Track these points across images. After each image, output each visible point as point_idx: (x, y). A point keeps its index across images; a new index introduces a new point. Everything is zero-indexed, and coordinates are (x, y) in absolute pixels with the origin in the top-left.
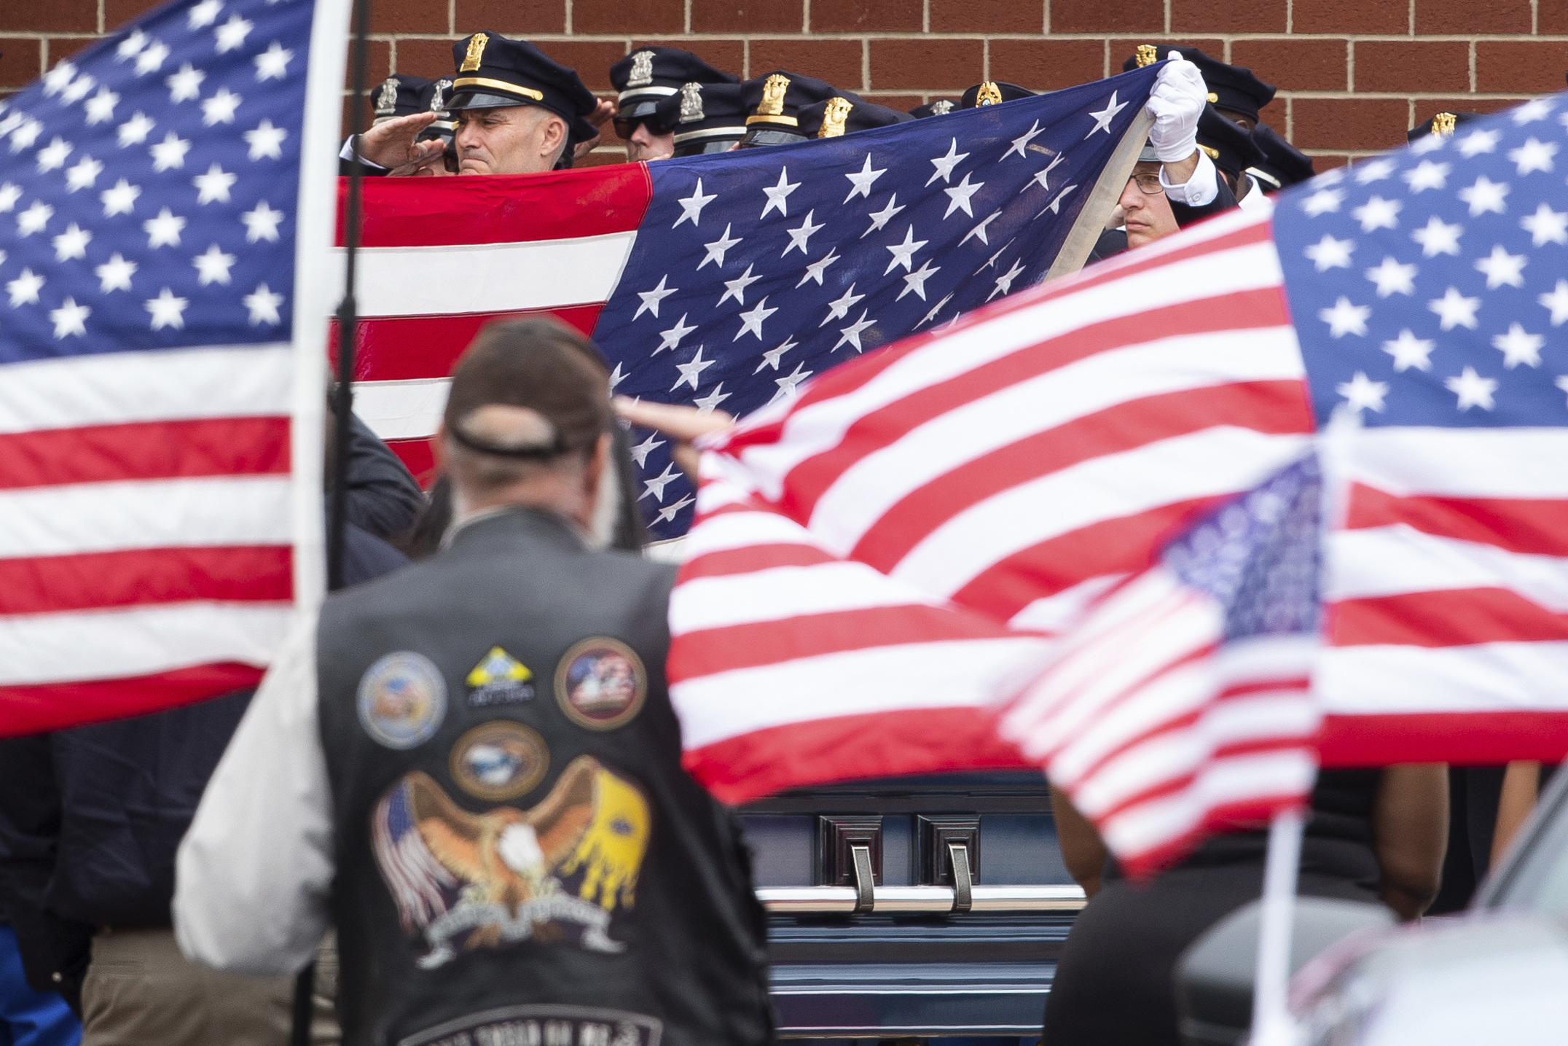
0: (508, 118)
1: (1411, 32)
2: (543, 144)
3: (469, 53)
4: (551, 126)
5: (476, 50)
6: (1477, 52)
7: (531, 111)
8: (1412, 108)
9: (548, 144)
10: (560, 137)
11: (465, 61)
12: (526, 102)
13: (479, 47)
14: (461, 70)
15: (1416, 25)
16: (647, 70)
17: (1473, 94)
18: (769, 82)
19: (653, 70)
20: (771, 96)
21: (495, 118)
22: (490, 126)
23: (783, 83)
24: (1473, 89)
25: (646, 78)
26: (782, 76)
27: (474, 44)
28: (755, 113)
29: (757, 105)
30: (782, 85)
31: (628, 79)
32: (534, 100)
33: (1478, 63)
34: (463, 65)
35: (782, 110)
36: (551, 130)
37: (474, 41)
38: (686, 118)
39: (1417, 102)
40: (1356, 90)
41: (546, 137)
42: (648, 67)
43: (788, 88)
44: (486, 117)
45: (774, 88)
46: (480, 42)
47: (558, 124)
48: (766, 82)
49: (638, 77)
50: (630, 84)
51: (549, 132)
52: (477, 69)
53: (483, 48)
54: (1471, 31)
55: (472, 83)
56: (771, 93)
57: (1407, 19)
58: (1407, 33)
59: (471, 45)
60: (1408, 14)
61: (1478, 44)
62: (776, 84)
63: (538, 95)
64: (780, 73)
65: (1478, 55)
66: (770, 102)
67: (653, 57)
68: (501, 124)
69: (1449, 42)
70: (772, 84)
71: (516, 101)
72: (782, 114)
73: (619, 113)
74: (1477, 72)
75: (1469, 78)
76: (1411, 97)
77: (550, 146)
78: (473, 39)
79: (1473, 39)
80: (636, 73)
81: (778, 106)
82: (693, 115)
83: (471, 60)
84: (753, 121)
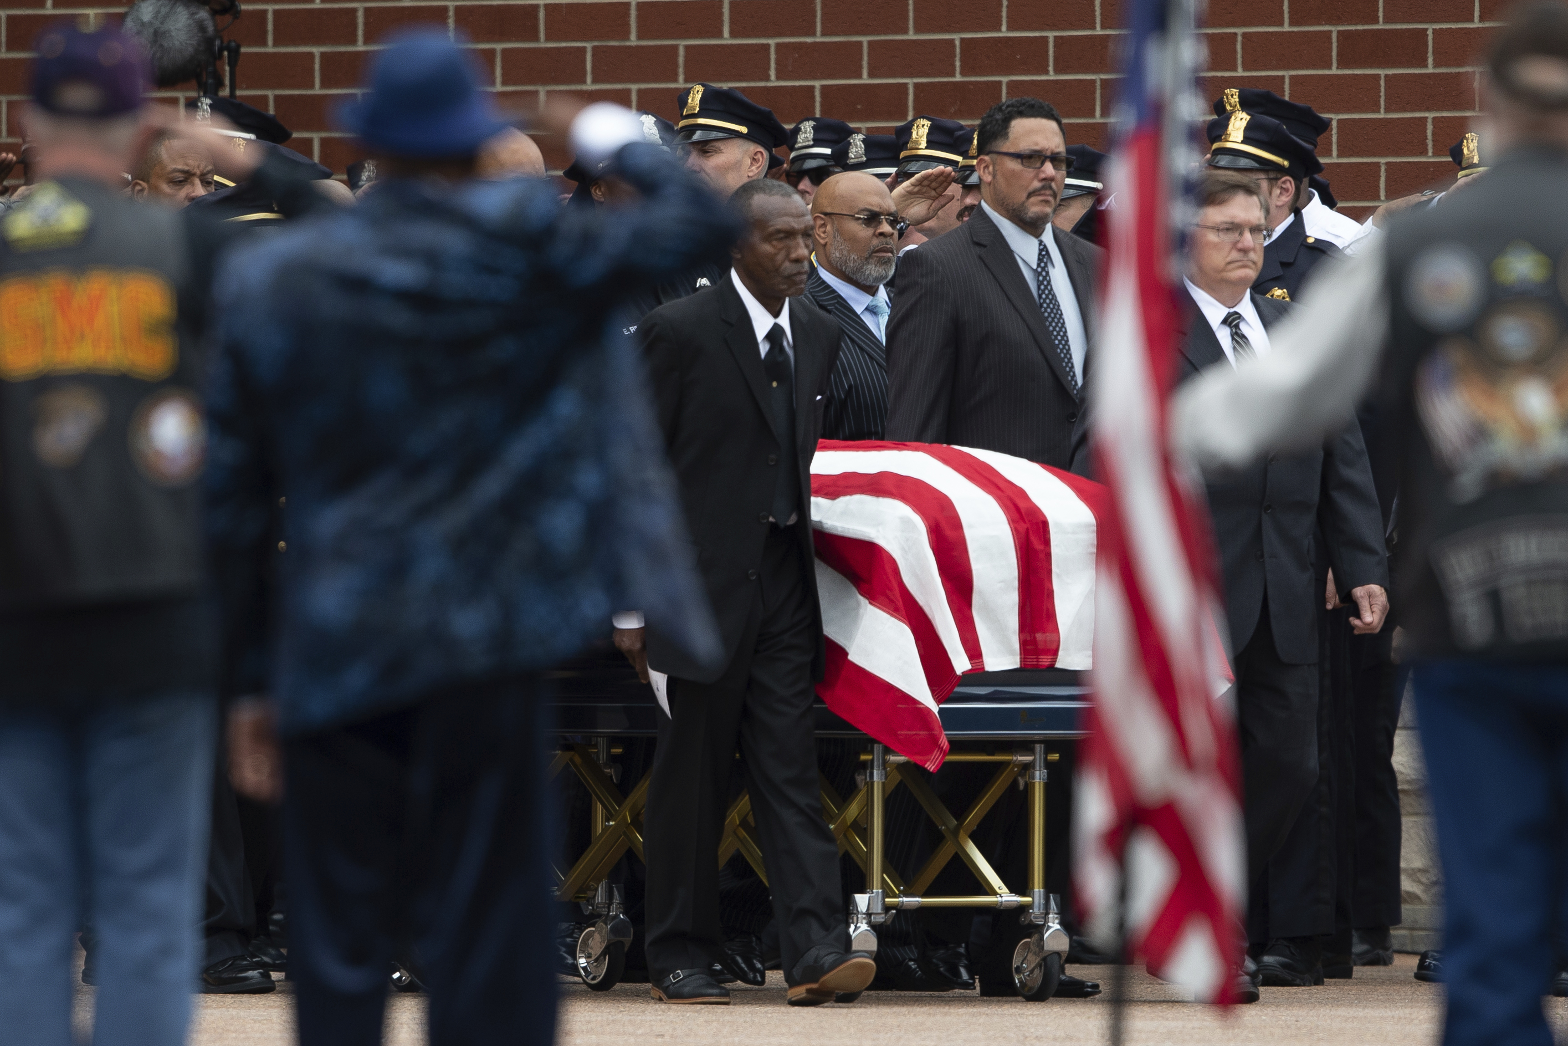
0: (722, 148)
1: (1382, 110)
2: (749, 168)
3: (690, 101)
4: (756, 154)
5: (695, 98)
6: (1433, 125)
7: (739, 142)
8: (1383, 169)
9: (754, 168)
10: (762, 162)
11: (687, 107)
12: (735, 135)
13: (697, 95)
14: (684, 114)
15: (1385, 105)
16: (810, 135)
17: (1430, 157)
18: (915, 125)
19: (813, 135)
20: (917, 135)
21: (712, 148)
22: (708, 154)
23: (926, 125)
24: (1430, 154)
25: (809, 141)
26: (925, 120)
27: (693, 94)
28: (907, 149)
29: (908, 143)
30: (925, 127)
31: (796, 142)
32: (741, 133)
33: (1434, 134)
34: (685, 110)
35: (926, 145)
36: (755, 157)
37: (693, 91)
38: (852, 160)
39: (1387, 164)
40: (1339, 156)
41: (751, 163)
42: (810, 132)
43: (930, 129)
44: (704, 148)
45: (919, 129)
46: (698, 91)
47: (761, 153)
48: (914, 125)
49: (803, 140)
50: (797, 146)
51: (754, 159)
52: (696, 112)
53: (700, 96)
54: (1428, 109)
55: (693, 123)
56: (917, 132)
57: (1379, 101)
58: (1379, 112)
59: (691, 95)
60: (1380, 97)
61: (1434, 119)
62: (921, 126)
63: (744, 130)
64: (924, 118)
65: (1434, 127)
66: (917, 140)
67: (814, 125)
68: (716, 153)
69: (1412, 118)
70: (918, 126)
71: (726, 135)
72: (926, 148)
73: (790, 168)
74: (1433, 141)
75: (1427, 145)
76: (1383, 160)
77: (755, 170)
78: (692, 90)
79: (1430, 115)
80: (801, 137)
81: (923, 144)
82: (858, 158)
83: (691, 105)
84: (905, 155)
